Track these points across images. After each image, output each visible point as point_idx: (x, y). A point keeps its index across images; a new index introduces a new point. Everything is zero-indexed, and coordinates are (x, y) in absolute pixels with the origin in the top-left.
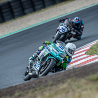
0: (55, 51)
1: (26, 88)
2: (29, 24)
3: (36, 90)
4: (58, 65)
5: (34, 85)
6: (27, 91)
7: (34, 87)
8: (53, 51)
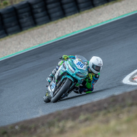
0: (71, 68)
1: (95, 108)
2: (99, 19)
3: (109, 112)
4: (81, 85)
5: (106, 105)
6: (96, 113)
7: (105, 108)
8: (69, 69)
